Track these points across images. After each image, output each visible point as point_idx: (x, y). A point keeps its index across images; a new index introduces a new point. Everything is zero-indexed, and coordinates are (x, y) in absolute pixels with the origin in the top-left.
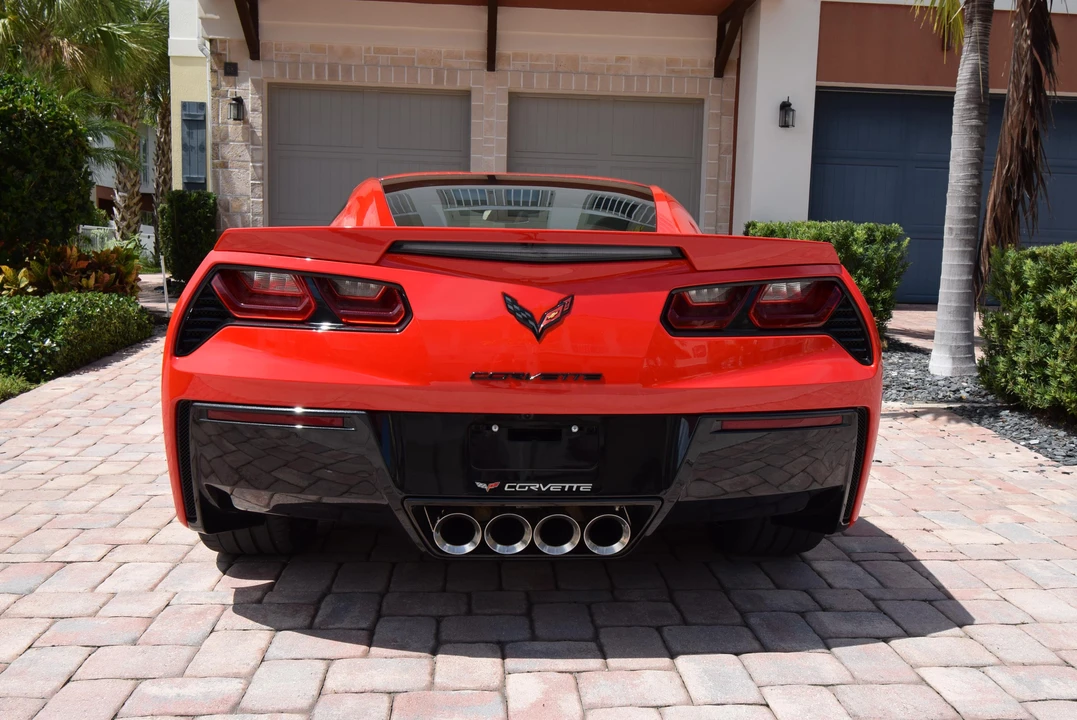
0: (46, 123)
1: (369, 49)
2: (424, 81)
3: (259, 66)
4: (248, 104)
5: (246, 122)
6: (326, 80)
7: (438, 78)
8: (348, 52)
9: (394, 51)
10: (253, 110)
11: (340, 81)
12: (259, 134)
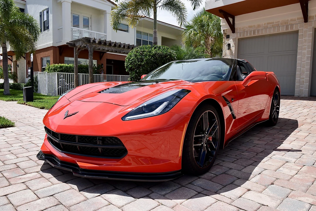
0: (163, 55)
1: (265, 23)
2: (282, 30)
3: (235, 34)
4: (231, 45)
5: (231, 50)
6: (252, 35)
7: (287, 28)
8: (259, 26)
9: (273, 23)
10: (233, 46)
11: (256, 35)
12: (234, 52)
